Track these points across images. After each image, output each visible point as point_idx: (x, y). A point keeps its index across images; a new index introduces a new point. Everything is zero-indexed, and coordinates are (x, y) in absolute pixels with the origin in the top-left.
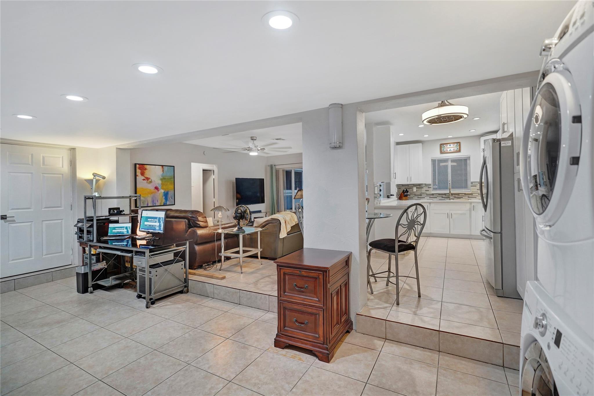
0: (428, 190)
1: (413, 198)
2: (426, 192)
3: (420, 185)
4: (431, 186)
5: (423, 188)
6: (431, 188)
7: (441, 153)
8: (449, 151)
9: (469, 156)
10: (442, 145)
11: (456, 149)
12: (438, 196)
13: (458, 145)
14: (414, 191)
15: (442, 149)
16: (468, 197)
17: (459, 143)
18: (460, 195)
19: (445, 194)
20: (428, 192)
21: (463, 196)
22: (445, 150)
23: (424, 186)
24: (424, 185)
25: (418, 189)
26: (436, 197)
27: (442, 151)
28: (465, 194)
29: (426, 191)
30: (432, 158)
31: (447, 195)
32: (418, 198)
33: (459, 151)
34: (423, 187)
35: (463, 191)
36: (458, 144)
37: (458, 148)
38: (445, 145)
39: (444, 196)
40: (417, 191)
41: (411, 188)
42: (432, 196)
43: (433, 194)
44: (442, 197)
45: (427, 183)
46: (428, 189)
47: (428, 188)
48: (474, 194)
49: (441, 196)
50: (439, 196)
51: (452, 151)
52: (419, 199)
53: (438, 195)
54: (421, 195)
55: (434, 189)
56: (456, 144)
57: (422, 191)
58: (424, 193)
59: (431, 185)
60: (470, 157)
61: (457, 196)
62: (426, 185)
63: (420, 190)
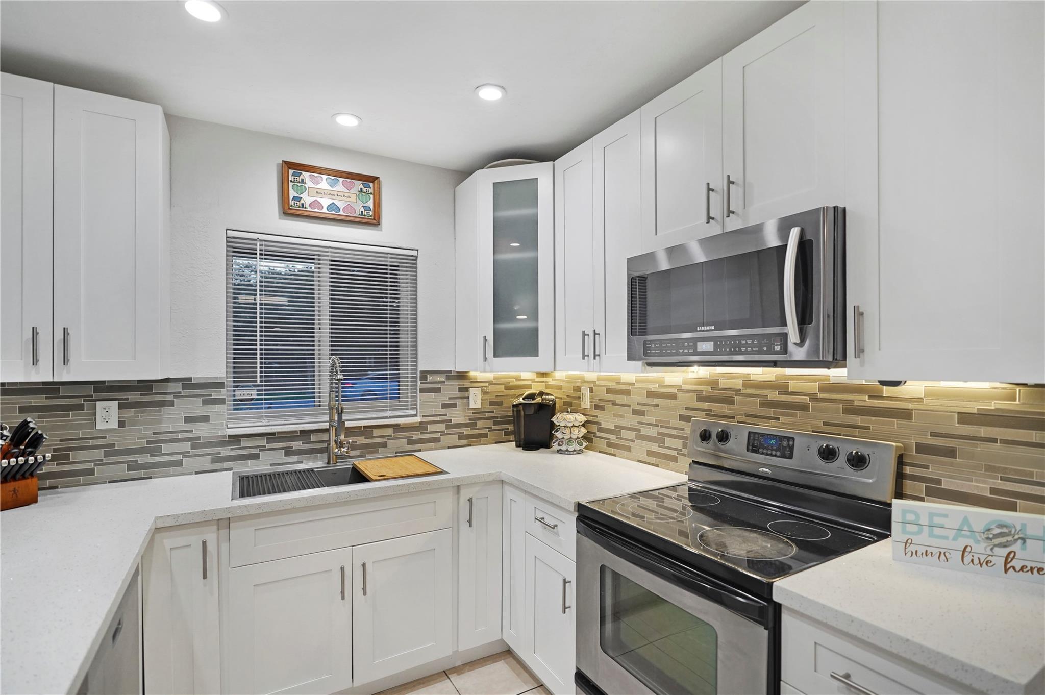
0: (206, 419)
1: (91, 472)
2: (189, 426)
3: (144, 386)
4: (223, 393)
5: (171, 404)
6: (222, 401)
7: (289, 210)
8: (325, 210)
9: (414, 253)
10: (291, 172)
11: (359, 209)
12: (263, 449)
13: (371, 191)
14: (100, 425)
15: (292, 194)
16: (409, 443)
17: (373, 179)
18: (376, 432)
19: (305, 434)
20: (201, 431)
21: (389, 437)
22: (307, 199)
23: (177, 395)
24: (177, 387)
25: (130, 413)
26: (256, 451)
27: (291, 203)
28: (396, 427)
29: (188, 420)
30: (231, 233)
31: (313, 438)
32: (132, 466)
33: (373, 221)
34: (170, 397)
35: (389, 414)
36: (371, 185)
37: (370, 204)
38: (306, 175)
39: (297, 445)
40: (121, 424)
41: (80, 407)
42: (226, 451)
43: (235, 439)
44: (289, 452)
45: (199, 373)
46: (201, 410)
47: (206, 402)
48: (431, 428)
49: (284, 444)
50: (268, 446)
51: (341, 213)
52: (142, 473)
53: (263, 442)
54: (155, 452)
55: (241, 404)
56: (359, 185)
57: (160, 422)
58: (180, 436)
59: (220, 385)
60: (416, 258)
61: (361, 440)
62: (187, 383)
63: (148, 415)
